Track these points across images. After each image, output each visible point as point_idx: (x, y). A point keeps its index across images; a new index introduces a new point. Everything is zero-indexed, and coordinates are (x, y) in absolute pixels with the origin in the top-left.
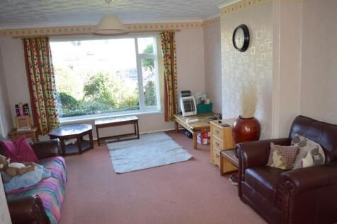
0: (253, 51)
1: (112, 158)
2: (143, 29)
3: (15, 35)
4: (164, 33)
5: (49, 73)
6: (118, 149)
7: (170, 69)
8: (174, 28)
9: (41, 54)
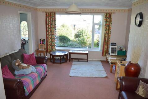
0: (143, 28)
1: (71, 69)
2: (97, 11)
3: (43, 11)
4: (106, 14)
5: (54, 28)
6: (76, 65)
7: (107, 31)
8: (113, 12)
9: (52, 19)
